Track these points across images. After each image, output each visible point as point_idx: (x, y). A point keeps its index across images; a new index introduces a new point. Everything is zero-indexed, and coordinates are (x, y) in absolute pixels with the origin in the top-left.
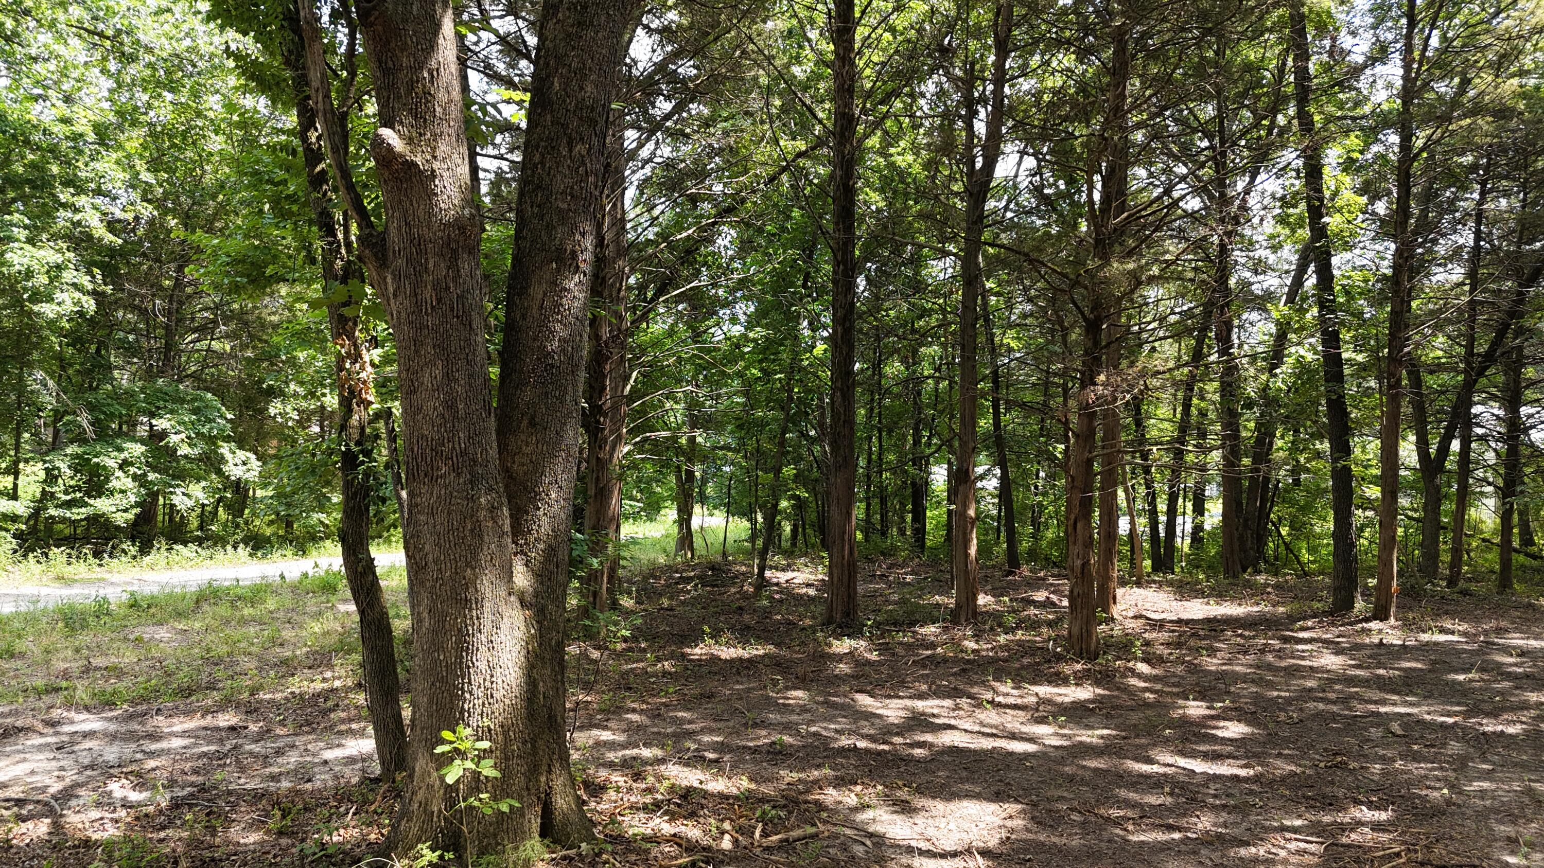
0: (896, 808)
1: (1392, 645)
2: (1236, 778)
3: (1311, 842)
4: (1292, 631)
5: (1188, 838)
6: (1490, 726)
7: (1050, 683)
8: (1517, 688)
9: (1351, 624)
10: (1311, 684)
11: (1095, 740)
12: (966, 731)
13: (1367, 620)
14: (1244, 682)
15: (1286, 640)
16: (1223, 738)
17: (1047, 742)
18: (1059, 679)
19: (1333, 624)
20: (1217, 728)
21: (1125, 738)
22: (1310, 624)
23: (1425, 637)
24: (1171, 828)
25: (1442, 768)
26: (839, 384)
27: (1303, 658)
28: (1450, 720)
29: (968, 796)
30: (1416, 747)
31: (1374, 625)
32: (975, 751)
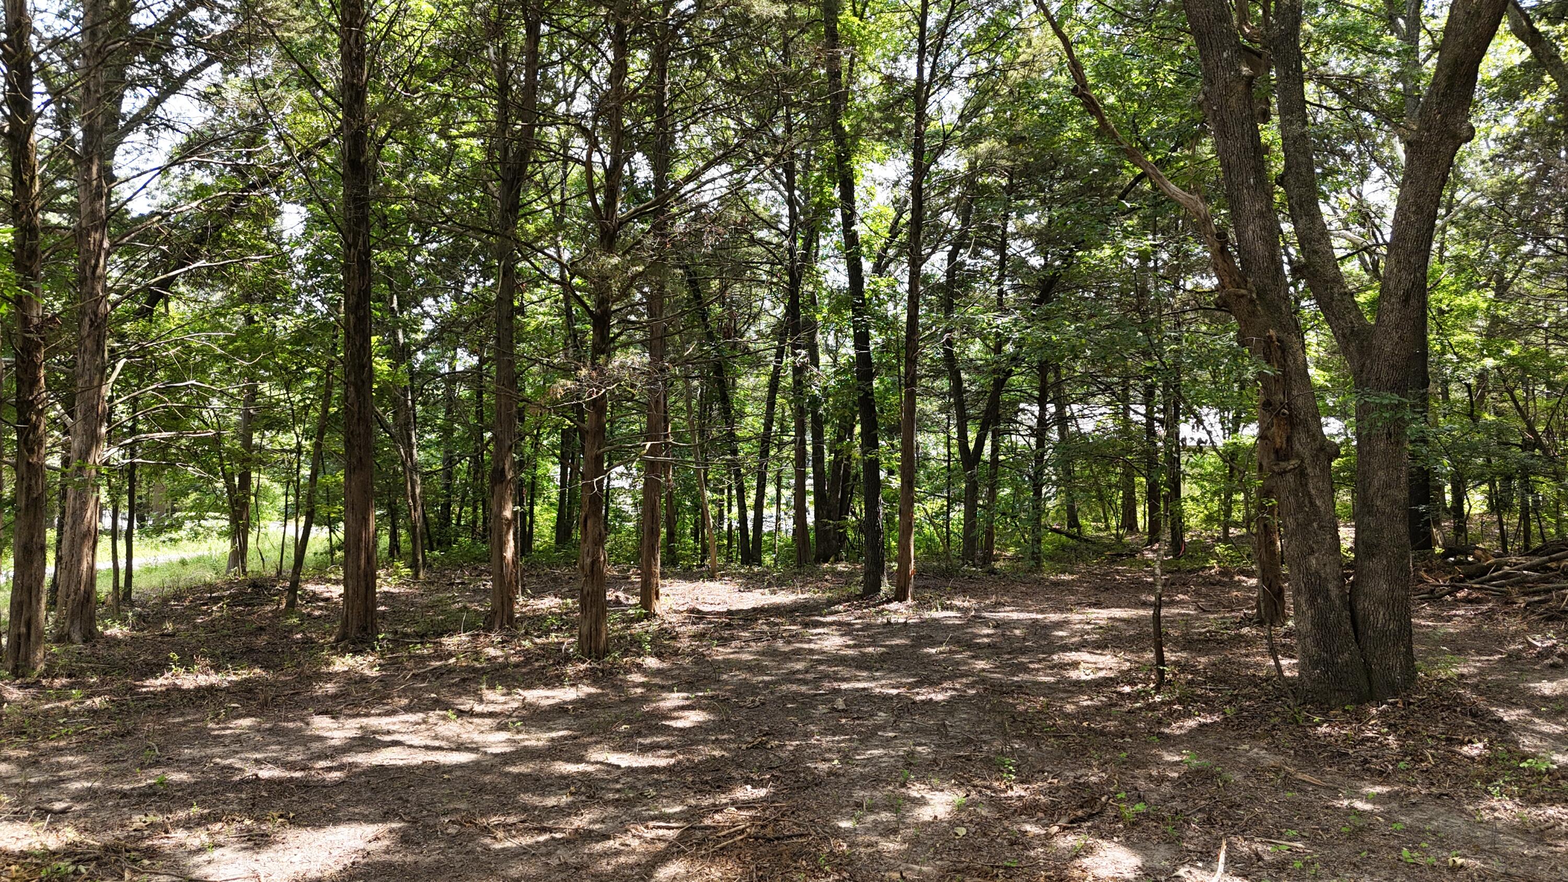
0: (250, 844)
1: (897, 624)
2: (652, 770)
3: (673, 828)
4: (821, 616)
5: (553, 839)
6: (924, 694)
7: (546, 685)
8: (973, 657)
9: (874, 606)
10: (799, 666)
11: (540, 743)
12: (411, 746)
13: (889, 601)
14: (739, 670)
15: (806, 625)
16: (675, 729)
17: (489, 751)
18: (556, 681)
19: (860, 607)
20: (677, 718)
21: (575, 738)
22: (841, 608)
23: (927, 615)
24: (543, 830)
25: (851, 740)
26: (352, 378)
27: (810, 641)
28: (894, 692)
29: (351, 820)
30: (844, 721)
31: (894, 606)
32: (399, 769)
